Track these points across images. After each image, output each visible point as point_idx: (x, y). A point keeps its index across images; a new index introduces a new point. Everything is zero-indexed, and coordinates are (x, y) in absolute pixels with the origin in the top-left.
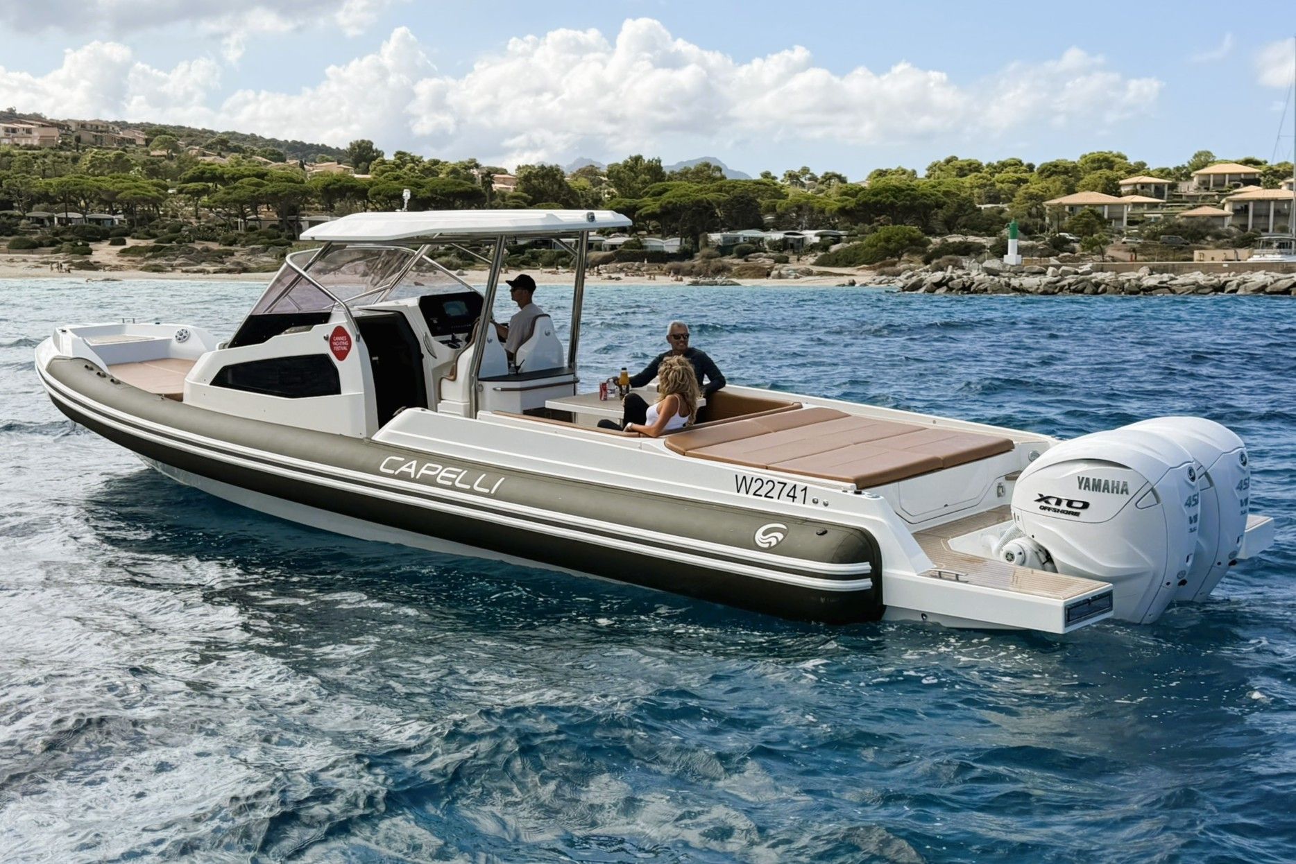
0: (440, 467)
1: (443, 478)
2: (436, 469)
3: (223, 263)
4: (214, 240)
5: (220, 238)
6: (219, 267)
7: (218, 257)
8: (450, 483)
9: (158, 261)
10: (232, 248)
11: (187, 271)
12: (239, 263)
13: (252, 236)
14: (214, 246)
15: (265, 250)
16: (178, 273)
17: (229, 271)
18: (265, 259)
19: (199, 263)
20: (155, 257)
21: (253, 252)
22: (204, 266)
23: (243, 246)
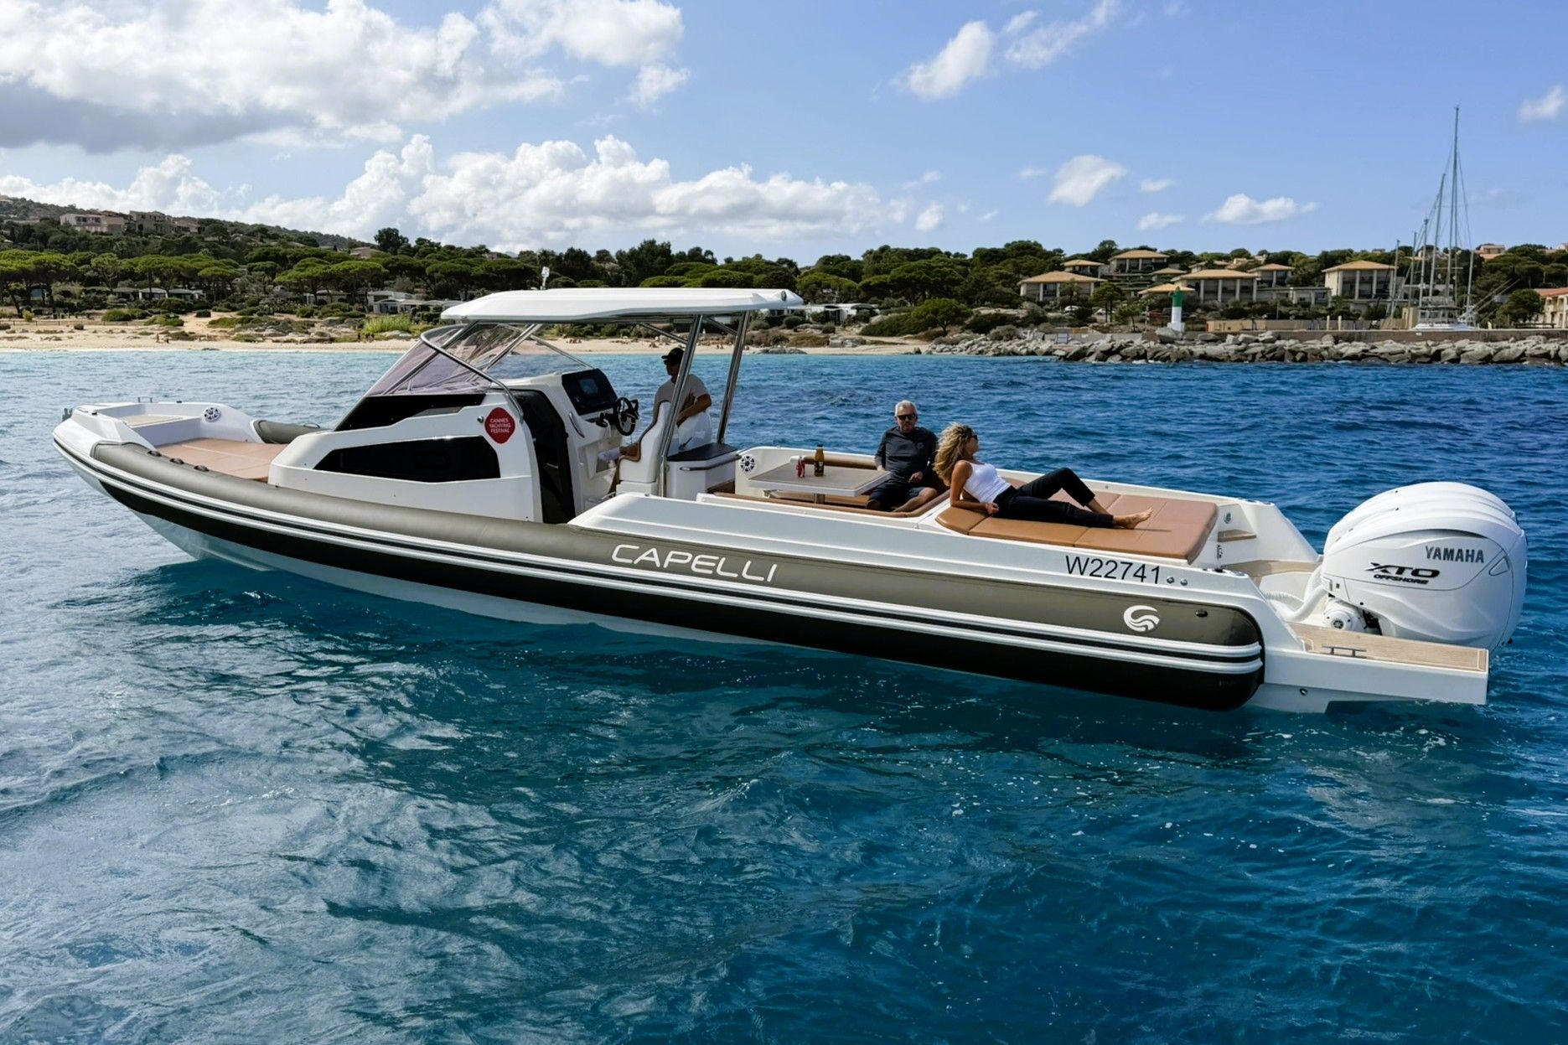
0: (690, 556)
1: (697, 566)
2: (686, 557)
3: (307, 333)
4: (291, 312)
5: (298, 310)
6: (306, 337)
7: (304, 329)
8: (710, 572)
9: (248, 332)
10: (311, 319)
11: (277, 341)
12: (322, 334)
13: (325, 308)
14: (293, 318)
15: (342, 322)
16: (269, 343)
17: (318, 341)
18: (344, 330)
19: (287, 334)
20: (246, 328)
21: (331, 323)
22: (290, 336)
23: (320, 317)
